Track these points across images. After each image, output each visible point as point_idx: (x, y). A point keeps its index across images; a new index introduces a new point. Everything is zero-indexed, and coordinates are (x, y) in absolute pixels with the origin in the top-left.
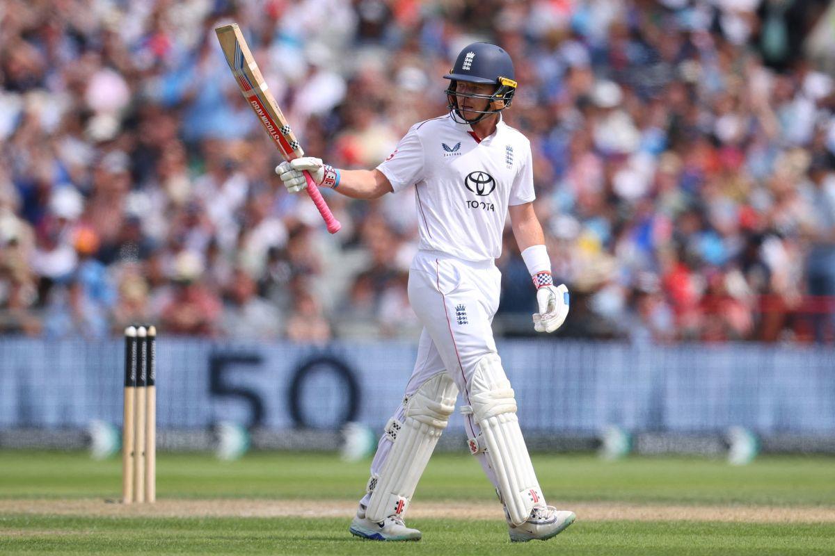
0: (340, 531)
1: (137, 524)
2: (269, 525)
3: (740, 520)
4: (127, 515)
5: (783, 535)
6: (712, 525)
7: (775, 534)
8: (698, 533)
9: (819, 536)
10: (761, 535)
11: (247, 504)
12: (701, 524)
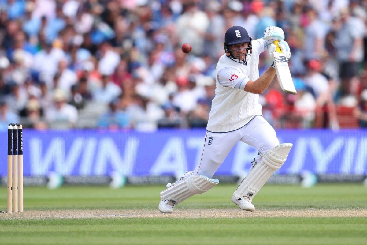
0: (117, 225)
1: (16, 223)
2: (82, 222)
3: (316, 216)
4: (10, 218)
5: (337, 223)
6: (302, 219)
7: (333, 223)
8: (295, 223)
9: (355, 223)
10: (327, 223)
11: (70, 212)
12: (296, 218)
